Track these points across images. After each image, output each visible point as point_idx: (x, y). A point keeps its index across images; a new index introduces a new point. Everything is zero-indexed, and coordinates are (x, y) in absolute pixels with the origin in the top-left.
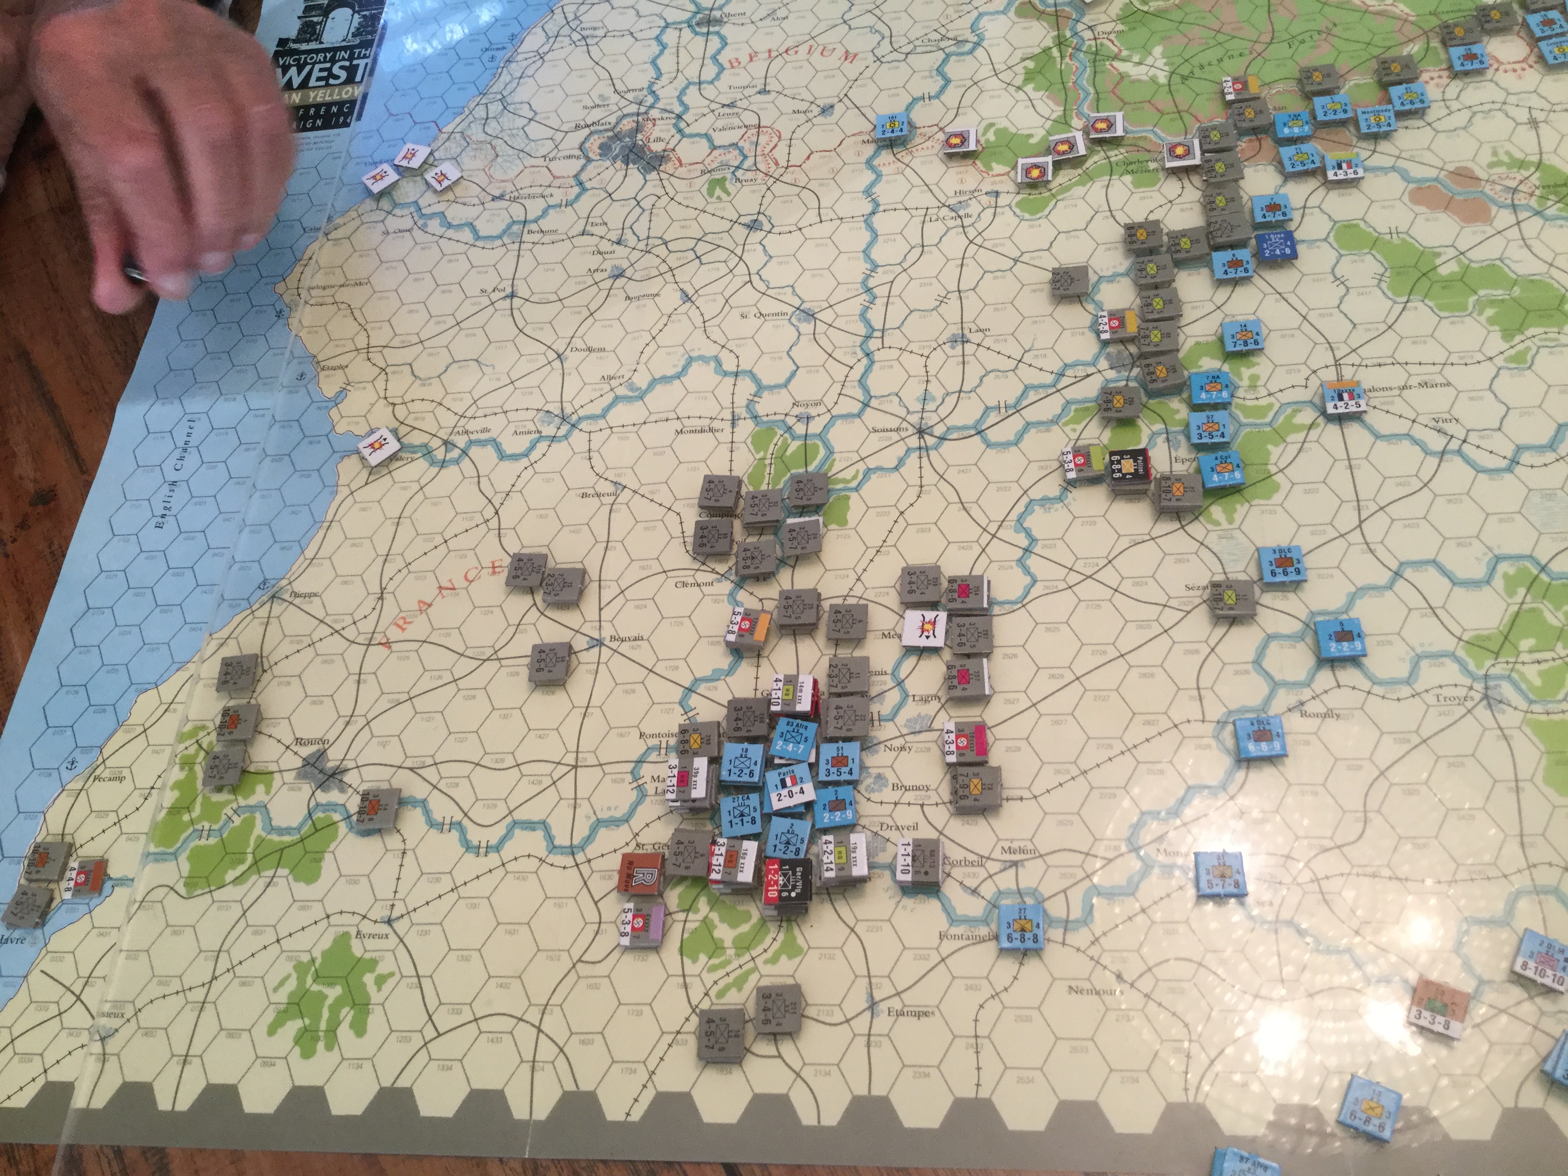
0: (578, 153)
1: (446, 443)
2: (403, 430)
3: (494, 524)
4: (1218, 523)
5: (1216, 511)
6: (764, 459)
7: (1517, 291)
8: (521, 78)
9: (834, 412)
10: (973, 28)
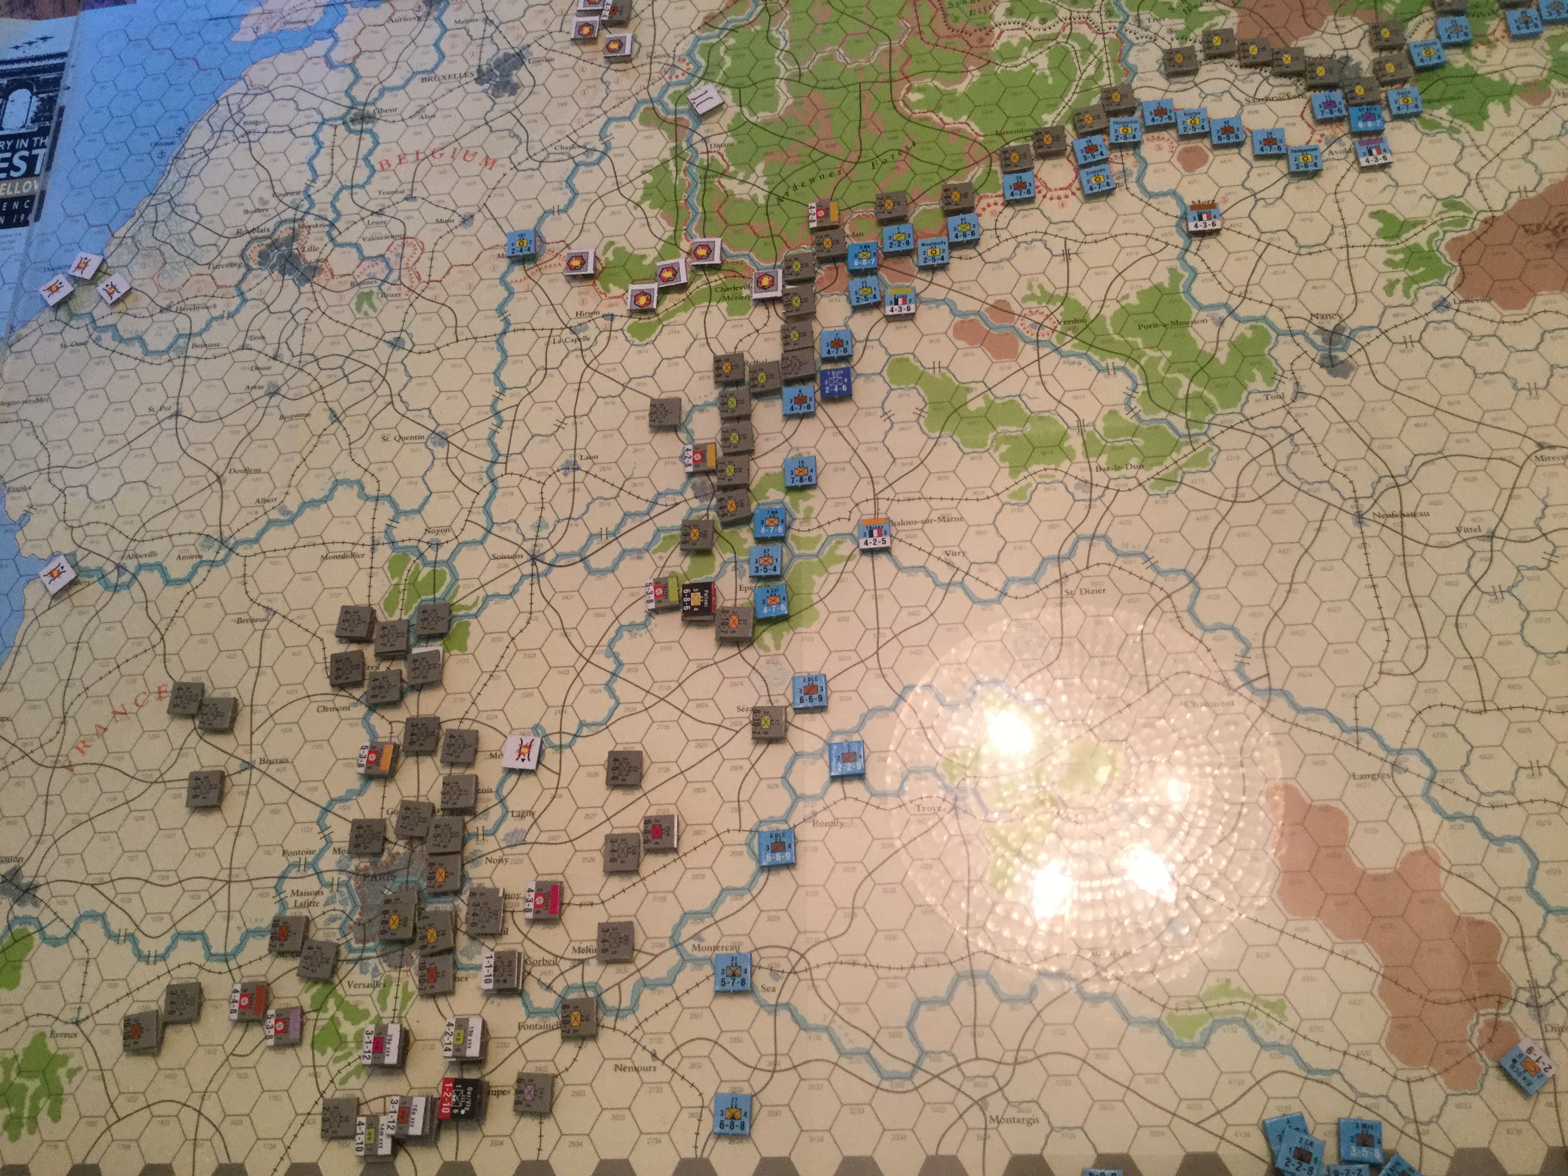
0: (238, 260)
1: (118, 567)
2: (80, 554)
3: (159, 649)
4: (766, 649)
5: (767, 637)
6: (397, 585)
7: (1028, 428)
8: (187, 177)
9: (461, 539)
10: (602, 134)
